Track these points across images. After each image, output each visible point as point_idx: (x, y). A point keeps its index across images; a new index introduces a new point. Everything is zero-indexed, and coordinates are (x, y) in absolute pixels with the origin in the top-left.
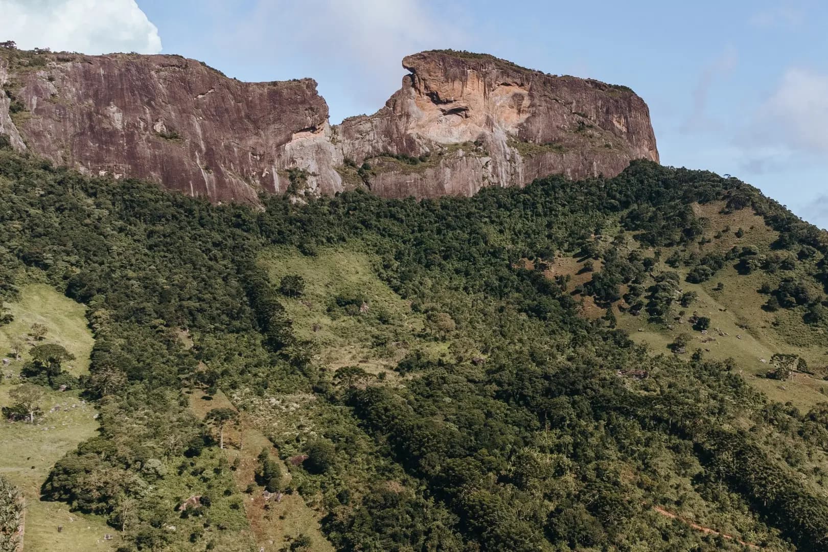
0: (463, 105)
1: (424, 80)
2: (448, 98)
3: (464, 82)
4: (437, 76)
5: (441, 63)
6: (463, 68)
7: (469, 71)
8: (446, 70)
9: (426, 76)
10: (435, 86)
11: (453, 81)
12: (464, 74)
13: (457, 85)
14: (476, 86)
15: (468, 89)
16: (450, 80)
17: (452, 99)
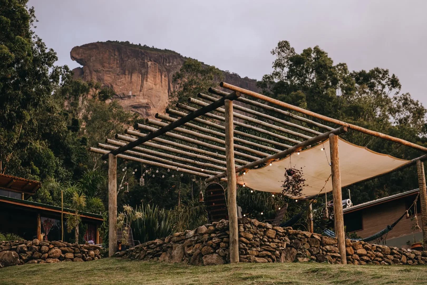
0: (144, 101)
1: (97, 71)
2: (125, 92)
3: (144, 76)
4: (112, 68)
5: (117, 53)
6: (143, 59)
7: (149, 63)
8: (122, 60)
9: (99, 67)
10: (109, 79)
11: (131, 73)
12: (144, 65)
13: (136, 78)
14: (158, 81)
15: (149, 83)
16: (127, 73)
17: (130, 93)
